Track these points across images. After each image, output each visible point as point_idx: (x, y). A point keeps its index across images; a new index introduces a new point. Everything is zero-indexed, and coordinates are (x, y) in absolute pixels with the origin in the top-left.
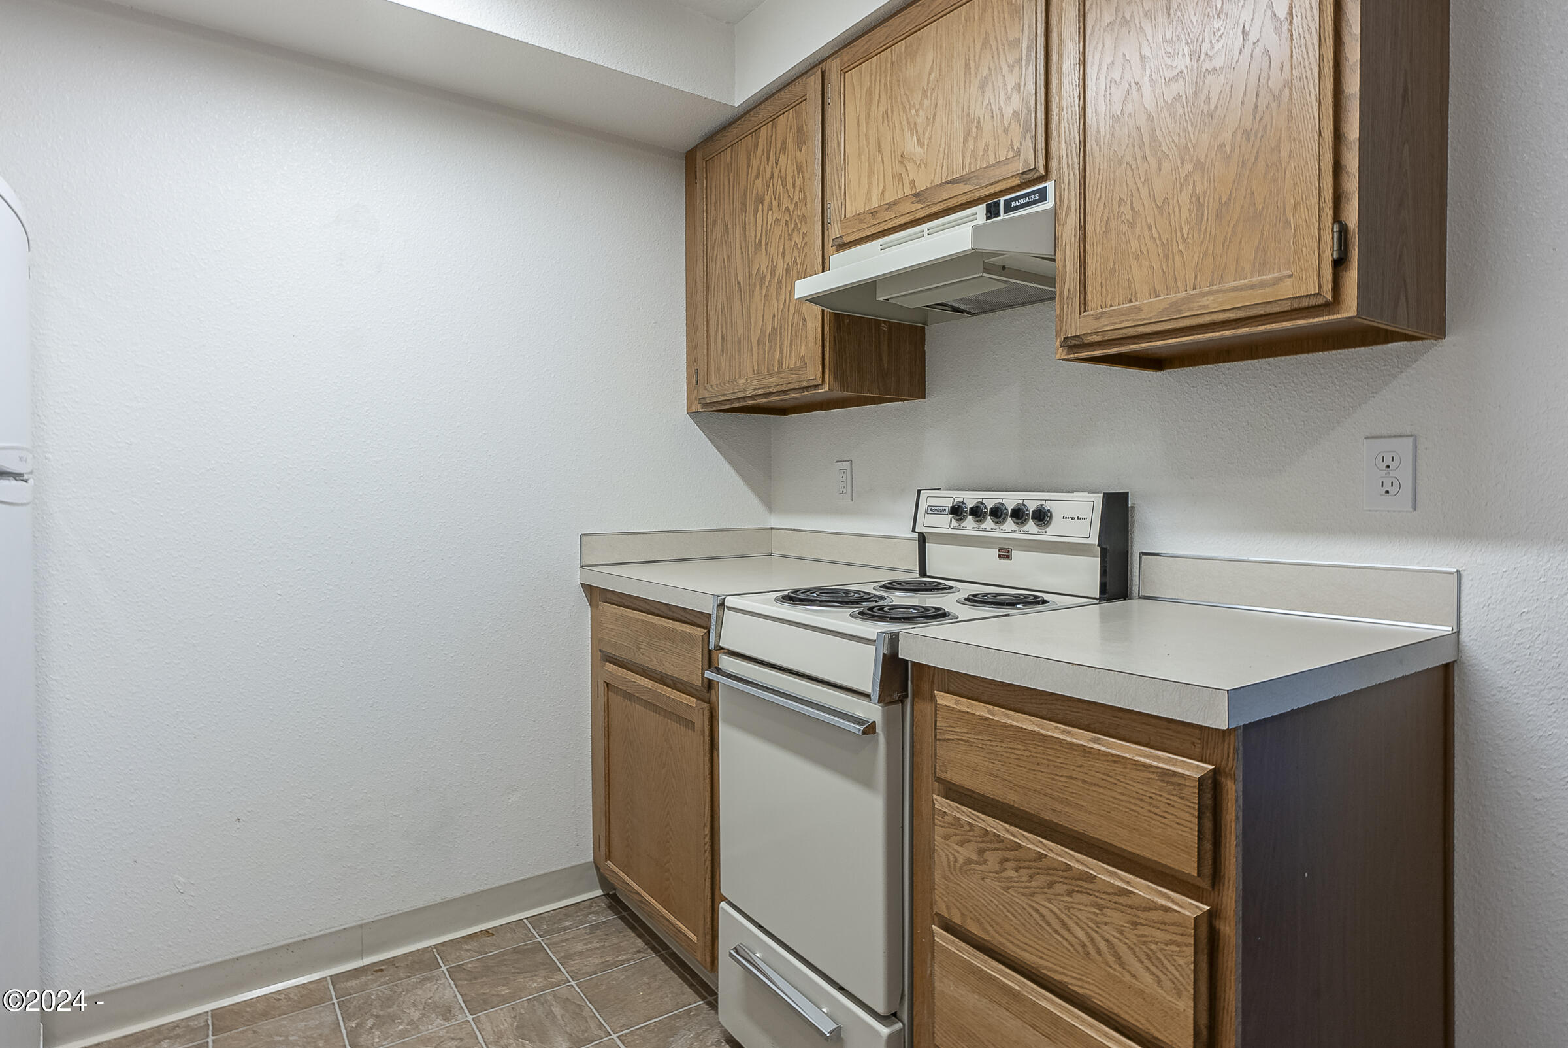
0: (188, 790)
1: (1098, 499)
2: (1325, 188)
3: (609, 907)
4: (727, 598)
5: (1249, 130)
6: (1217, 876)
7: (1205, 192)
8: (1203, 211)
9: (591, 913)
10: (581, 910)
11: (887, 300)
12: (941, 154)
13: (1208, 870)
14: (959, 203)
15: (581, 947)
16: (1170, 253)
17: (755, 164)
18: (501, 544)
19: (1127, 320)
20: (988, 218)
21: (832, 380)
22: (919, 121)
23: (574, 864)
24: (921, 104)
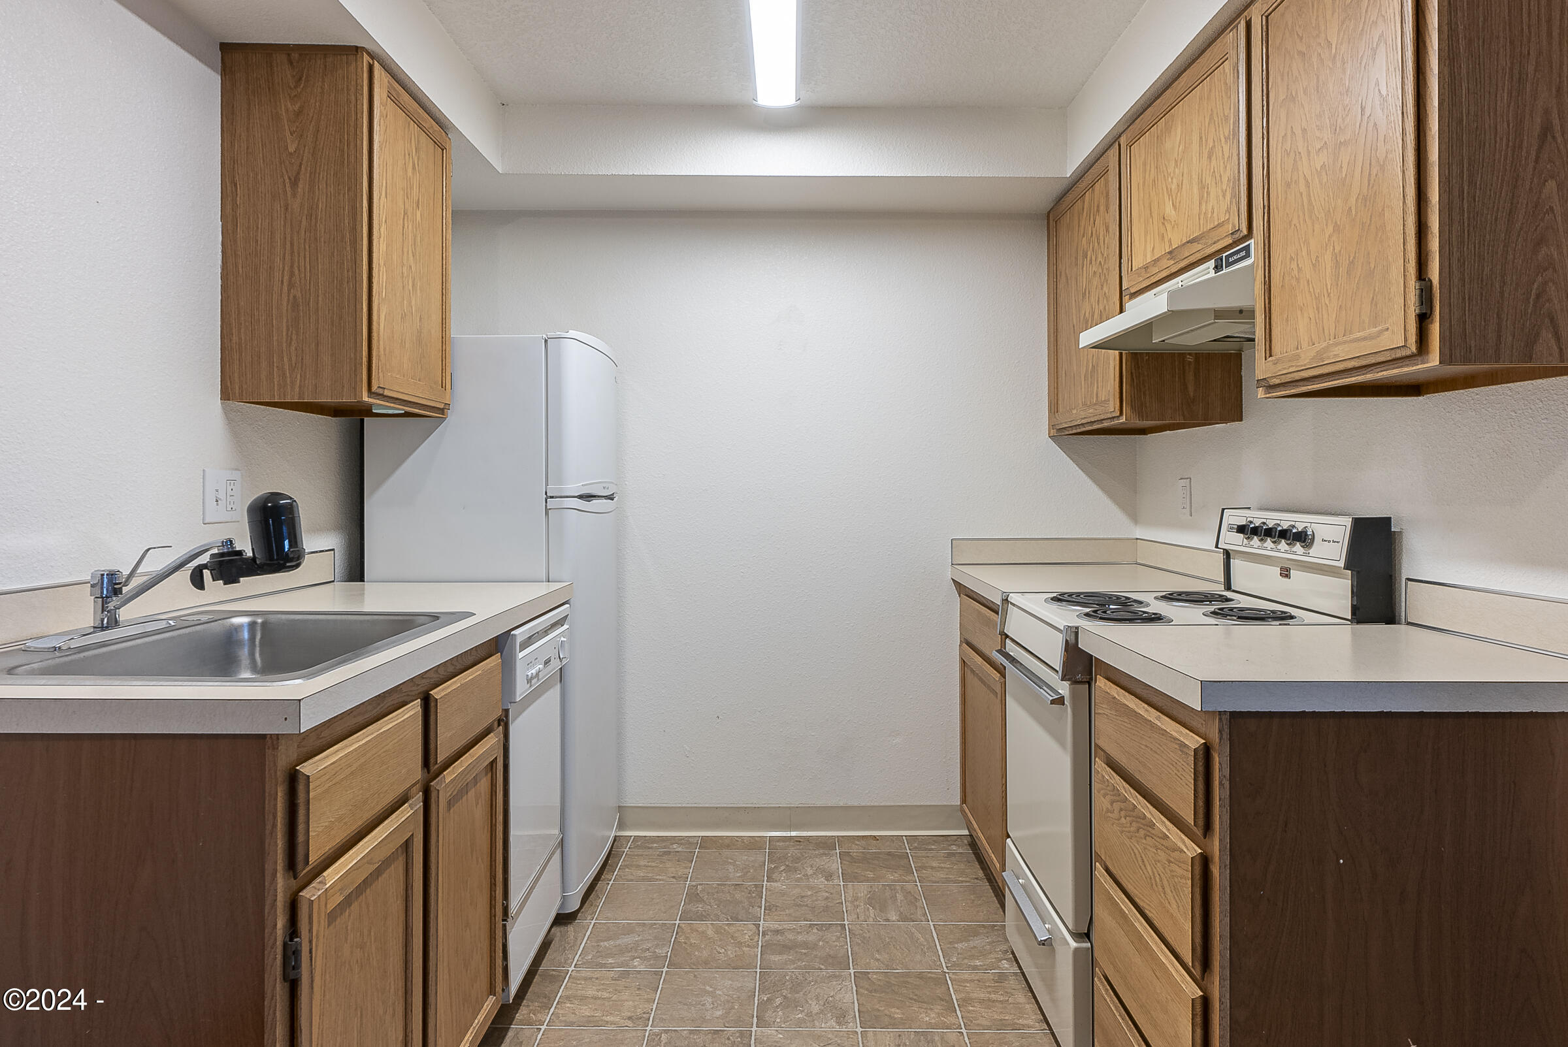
0: (691, 692)
1: (1348, 522)
2: (1409, 250)
3: (969, 844)
4: (1011, 595)
5: (1365, 195)
6: (1208, 827)
7: (1340, 251)
8: (1339, 269)
9: (954, 845)
10: (947, 840)
11: (1164, 341)
12: (1186, 216)
13: (1201, 822)
14: (1197, 259)
15: (935, 864)
16: (1320, 305)
17: (1082, 224)
18: (889, 544)
19: (1292, 366)
20: (1215, 273)
21: (1129, 411)
22: (1173, 187)
23: (945, 803)
24: (1174, 172)
